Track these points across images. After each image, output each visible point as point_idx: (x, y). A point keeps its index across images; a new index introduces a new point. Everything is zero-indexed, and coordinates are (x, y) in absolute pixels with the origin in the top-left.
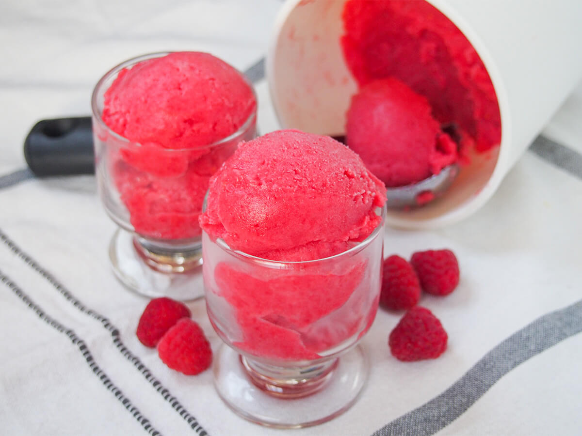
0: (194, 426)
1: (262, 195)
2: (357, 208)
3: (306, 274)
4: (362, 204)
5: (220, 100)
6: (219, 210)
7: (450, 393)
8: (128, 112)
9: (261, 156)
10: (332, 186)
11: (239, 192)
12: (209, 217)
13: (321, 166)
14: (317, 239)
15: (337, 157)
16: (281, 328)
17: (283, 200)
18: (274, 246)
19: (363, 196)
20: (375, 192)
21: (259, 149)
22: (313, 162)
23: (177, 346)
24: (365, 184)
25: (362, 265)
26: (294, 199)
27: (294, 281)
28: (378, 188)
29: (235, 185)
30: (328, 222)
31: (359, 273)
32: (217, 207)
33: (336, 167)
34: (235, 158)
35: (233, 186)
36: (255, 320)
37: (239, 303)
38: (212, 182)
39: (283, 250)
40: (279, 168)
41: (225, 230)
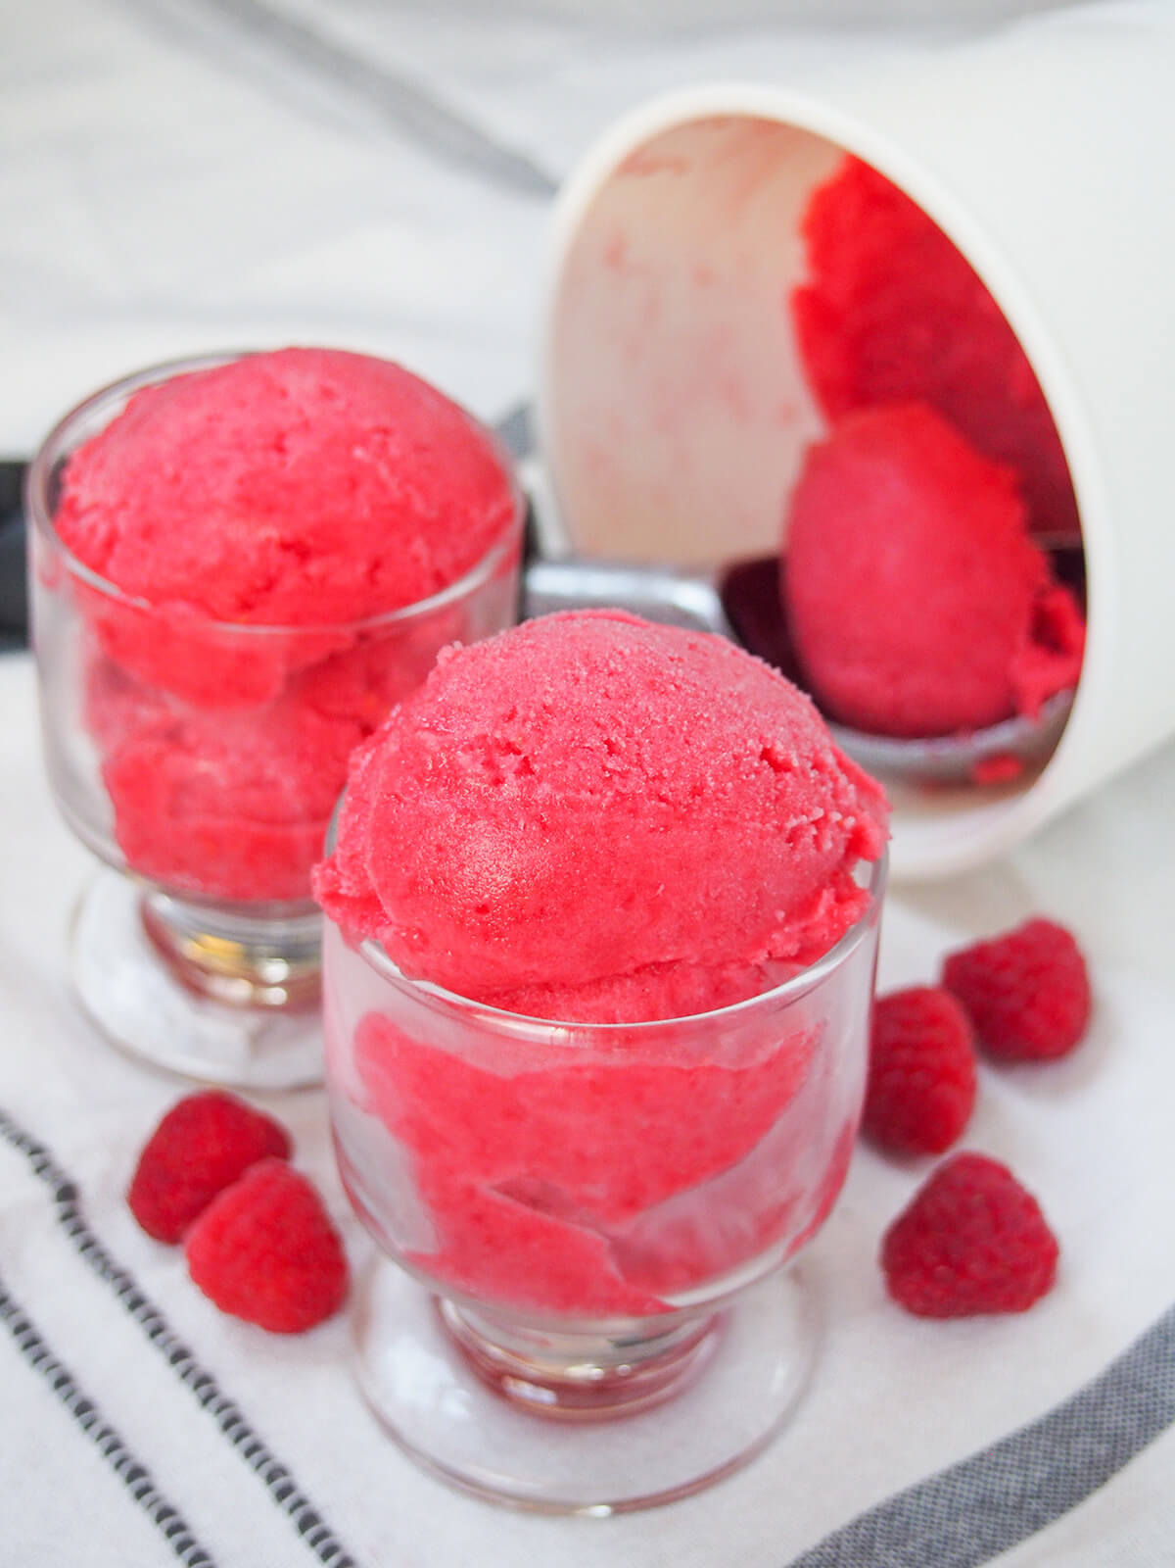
0: (283, 1494)
1: (502, 814)
2: (798, 865)
3: (633, 1060)
4: (813, 852)
5: (396, 494)
6: (369, 856)
7: (1059, 1426)
8: (123, 504)
9: (506, 692)
10: (721, 795)
11: (432, 804)
12: (339, 874)
13: (690, 732)
14: (669, 957)
15: (741, 704)
16: (548, 1219)
17: (568, 832)
18: (534, 972)
19: (818, 829)
20: (855, 816)
21: (502, 669)
22: (665, 719)
23: (241, 1246)
24: (824, 789)
25: (804, 1040)
26: (602, 831)
27: (593, 1084)
28: (863, 802)
29: (421, 781)
30: (705, 905)
31: (797, 1066)
32: (365, 843)
33: (737, 737)
34: (427, 697)
35: (416, 782)
36: (471, 1193)
37: (423, 1138)
38: (356, 766)
39: (563, 985)
40: (559, 731)
41: (385, 916)
